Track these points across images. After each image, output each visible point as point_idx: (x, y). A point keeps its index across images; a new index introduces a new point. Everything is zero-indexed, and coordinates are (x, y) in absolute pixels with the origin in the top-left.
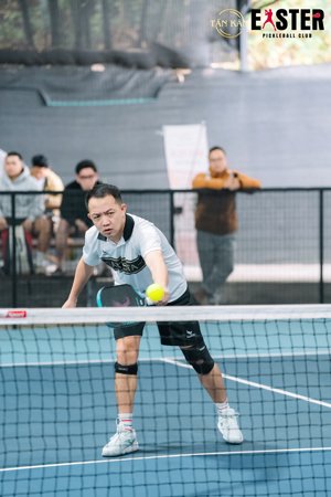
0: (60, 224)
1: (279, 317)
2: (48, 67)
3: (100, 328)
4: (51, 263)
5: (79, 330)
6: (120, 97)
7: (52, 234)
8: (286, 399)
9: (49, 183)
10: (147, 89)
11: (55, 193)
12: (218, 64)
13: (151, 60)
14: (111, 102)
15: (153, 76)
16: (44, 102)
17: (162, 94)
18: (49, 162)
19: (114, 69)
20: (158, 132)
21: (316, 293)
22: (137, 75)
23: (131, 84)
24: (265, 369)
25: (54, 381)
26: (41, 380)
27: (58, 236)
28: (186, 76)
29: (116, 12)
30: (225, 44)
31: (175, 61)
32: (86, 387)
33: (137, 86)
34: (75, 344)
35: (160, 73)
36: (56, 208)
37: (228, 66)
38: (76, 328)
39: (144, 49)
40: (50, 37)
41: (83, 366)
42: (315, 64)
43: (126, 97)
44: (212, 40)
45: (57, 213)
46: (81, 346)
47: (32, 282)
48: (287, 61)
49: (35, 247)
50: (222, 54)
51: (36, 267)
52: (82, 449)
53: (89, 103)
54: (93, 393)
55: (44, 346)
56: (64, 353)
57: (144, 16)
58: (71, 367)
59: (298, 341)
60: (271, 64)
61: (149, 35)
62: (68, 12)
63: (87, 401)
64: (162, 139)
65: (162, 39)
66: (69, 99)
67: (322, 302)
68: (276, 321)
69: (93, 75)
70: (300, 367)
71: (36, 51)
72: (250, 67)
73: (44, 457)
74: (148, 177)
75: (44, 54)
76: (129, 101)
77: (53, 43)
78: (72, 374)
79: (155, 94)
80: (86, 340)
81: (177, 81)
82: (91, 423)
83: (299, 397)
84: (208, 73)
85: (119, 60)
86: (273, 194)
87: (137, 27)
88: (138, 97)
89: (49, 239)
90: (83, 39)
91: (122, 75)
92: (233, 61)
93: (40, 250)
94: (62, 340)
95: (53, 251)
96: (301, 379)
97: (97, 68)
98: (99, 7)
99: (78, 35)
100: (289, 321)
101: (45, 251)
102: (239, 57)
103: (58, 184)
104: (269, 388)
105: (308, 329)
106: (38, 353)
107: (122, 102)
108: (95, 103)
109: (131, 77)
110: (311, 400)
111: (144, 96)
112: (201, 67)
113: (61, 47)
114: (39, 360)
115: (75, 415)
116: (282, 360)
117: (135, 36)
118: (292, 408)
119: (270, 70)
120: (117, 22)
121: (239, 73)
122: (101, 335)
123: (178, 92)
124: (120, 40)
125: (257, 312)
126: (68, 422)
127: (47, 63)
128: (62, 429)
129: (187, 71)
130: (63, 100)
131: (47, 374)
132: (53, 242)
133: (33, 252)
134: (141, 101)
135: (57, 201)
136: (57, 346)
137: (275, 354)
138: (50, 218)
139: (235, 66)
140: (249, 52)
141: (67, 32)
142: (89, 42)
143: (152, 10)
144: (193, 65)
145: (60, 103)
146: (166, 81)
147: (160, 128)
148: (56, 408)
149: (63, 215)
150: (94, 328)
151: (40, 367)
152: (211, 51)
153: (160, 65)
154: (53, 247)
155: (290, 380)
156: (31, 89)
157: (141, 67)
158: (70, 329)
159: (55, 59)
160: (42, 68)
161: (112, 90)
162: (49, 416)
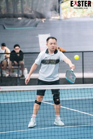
0: (10, 62)
1: (71, 88)
2: (6, 18)
3: (21, 92)
4: (7, 73)
5: (15, 93)
6: (26, 27)
7: (7, 65)
8: (73, 112)
9: (6, 51)
10: (33, 24)
11: (8, 54)
12: (54, 17)
13: (35, 16)
14: (24, 28)
15: (35, 21)
16: (5, 28)
17: (38, 26)
18: (6, 45)
19: (24, 19)
20: (37, 36)
21: (82, 81)
22: (31, 21)
23: (29, 23)
24: (68, 103)
25: (8, 107)
26: (5, 107)
27: (9, 66)
28: (44, 21)
29: (25, 3)
30: (55, 12)
31: (42, 16)
32: (17, 109)
33: (31, 24)
34: (14, 97)
35: (37, 20)
36: (8, 58)
37: (56, 18)
38: (14, 92)
39: (33, 13)
40: (6, 10)
41: (16, 103)
42: (81, 17)
43: (28, 26)
44: (52, 10)
45: (9, 59)
46: (16, 97)
47: (2, 79)
48: (73, 16)
49: (3, 69)
50: (55, 14)
51: (3, 75)
52: (17, 127)
53: (17, 28)
54: (19, 111)
55: (5, 97)
56: (11, 99)
57: (32, 4)
58: (13, 103)
59: (76, 95)
60: (68, 17)
61: (34, 9)
62: (11, 3)
63: (18, 113)
64: (38, 38)
65: (37, 10)
66: (11, 27)
67: (83, 83)
68: (71, 89)
69: (18, 20)
70: (77, 102)
71: (2, 14)
72: (62, 18)
73: (6, 130)
74: (34, 49)
75: (5, 14)
76: (29, 28)
77: (7, 12)
78: (13, 105)
79: (36, 26)
80: (17, 95)
81: (42, 22)
82: (19, 119)
83: (77, 111)
84: (51, 20)
85: (26, 16)
86: (69, 53)
87: (31, 7)
88: (31, 27)
89: (7, 67)
90: (15, 10)
91: (26, 20)
92: (58, 16)
93: (4, 70)
94: (10, 95)
95: (8, 70)
96: (78, 106)
97: (20, 18)
98: (20, 1)
99: (14, 9)
100: (74, 89)
101: (5, 70)
102: (59, 15)
103: (9, 51)
104: (68, 109)
105: (79, 91)
106: (4, 99)
107: (27, 28)
108: (19, 28)
109: (29, 21)
110: (81, 112)
111: (33, 26)
112: (49, 18)
113: (9, 13)
114: (4, 102)
115: (14, 117)
116: (72, 100)
117: (30, 9)
118: (75, 114)
119: (68, 19)
120: (25, 5)
121: (59, 20)
122: (21, 94)
123: (42, 25)
124: (26, 11)
125: (65, 87)
126: (12, 119)
127: (5, 17)
128: (11, 121)
129: (45, 19)
130: (10, 27)
131: (6, 105)
132: (8, 67)
133: (2, 70)
134: (32, 27)
135: (9, 56)
136: (9, 97)
137: (70, 99)
138: (7, 61)
139: (58, 18)
140: (62, 14)
141: (11, 8)
142: (17, 11)
143: (35, 2)
144: (46, 17)
145: (9, 29)
146: (39, 22)
147: (37, 35)
148: (9, 115)
149: (10, 60)
150: (19, 92)
151: (4, 103)
152: (51, 14)
153: (37, 17)
154: (8, 69)
155: (74, 106)
156: (1, 25)
157: (32, 18)
158: (13, 92)
159: (8, 16)
160: (4, 19)
161: (24, 25)
162: (7, 117)
